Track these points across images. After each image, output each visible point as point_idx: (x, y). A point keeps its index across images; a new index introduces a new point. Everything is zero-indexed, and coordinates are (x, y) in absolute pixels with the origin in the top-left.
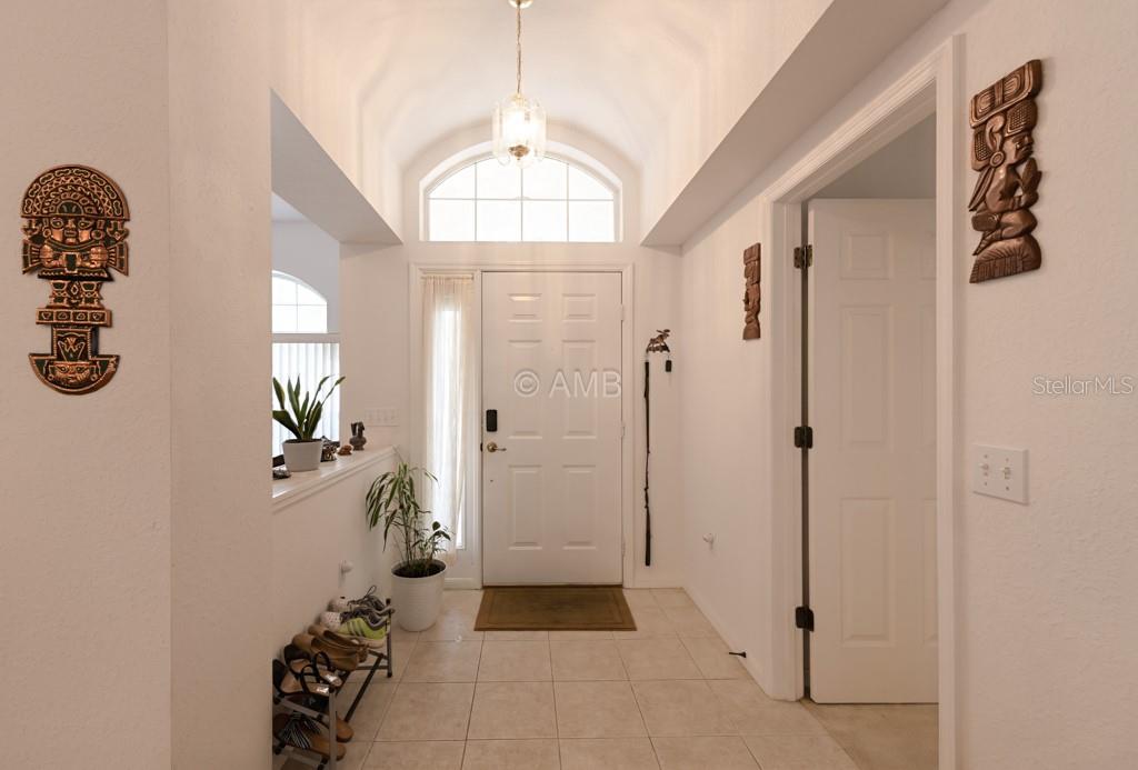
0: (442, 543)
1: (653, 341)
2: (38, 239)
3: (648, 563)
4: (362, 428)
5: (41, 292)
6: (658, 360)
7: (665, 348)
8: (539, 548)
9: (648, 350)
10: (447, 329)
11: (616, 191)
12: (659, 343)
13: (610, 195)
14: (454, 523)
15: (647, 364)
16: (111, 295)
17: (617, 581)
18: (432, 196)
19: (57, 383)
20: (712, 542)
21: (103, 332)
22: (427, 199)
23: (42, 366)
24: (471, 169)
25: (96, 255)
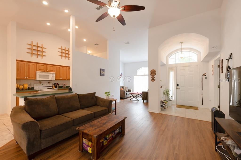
0: (172, 98)
1: (203, 75)
2: (151, 74)
3: (202, 104)
4: (162, 85)
5: (151, 76)
6: (204, 77)
7: (205, 76)
8: (185, 101)
9: (202, 76)
10: (172, 74)
11: (197, 55)
12: (205, 75)
13: (196, 55)
14: (173, 96)
15: (202, 78)
16: (155, 76)
17: (197, 106)
18: (170, 58)
19: (152, 81)
20: (211, 101)
21: (154, 78)
22: (169, 59)
23: (151, 80)
24: (175, 54)
25: (154, 74)
